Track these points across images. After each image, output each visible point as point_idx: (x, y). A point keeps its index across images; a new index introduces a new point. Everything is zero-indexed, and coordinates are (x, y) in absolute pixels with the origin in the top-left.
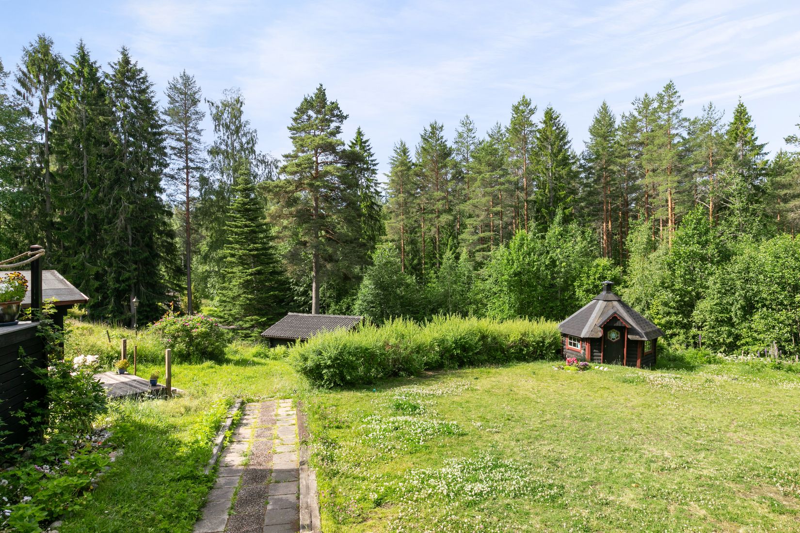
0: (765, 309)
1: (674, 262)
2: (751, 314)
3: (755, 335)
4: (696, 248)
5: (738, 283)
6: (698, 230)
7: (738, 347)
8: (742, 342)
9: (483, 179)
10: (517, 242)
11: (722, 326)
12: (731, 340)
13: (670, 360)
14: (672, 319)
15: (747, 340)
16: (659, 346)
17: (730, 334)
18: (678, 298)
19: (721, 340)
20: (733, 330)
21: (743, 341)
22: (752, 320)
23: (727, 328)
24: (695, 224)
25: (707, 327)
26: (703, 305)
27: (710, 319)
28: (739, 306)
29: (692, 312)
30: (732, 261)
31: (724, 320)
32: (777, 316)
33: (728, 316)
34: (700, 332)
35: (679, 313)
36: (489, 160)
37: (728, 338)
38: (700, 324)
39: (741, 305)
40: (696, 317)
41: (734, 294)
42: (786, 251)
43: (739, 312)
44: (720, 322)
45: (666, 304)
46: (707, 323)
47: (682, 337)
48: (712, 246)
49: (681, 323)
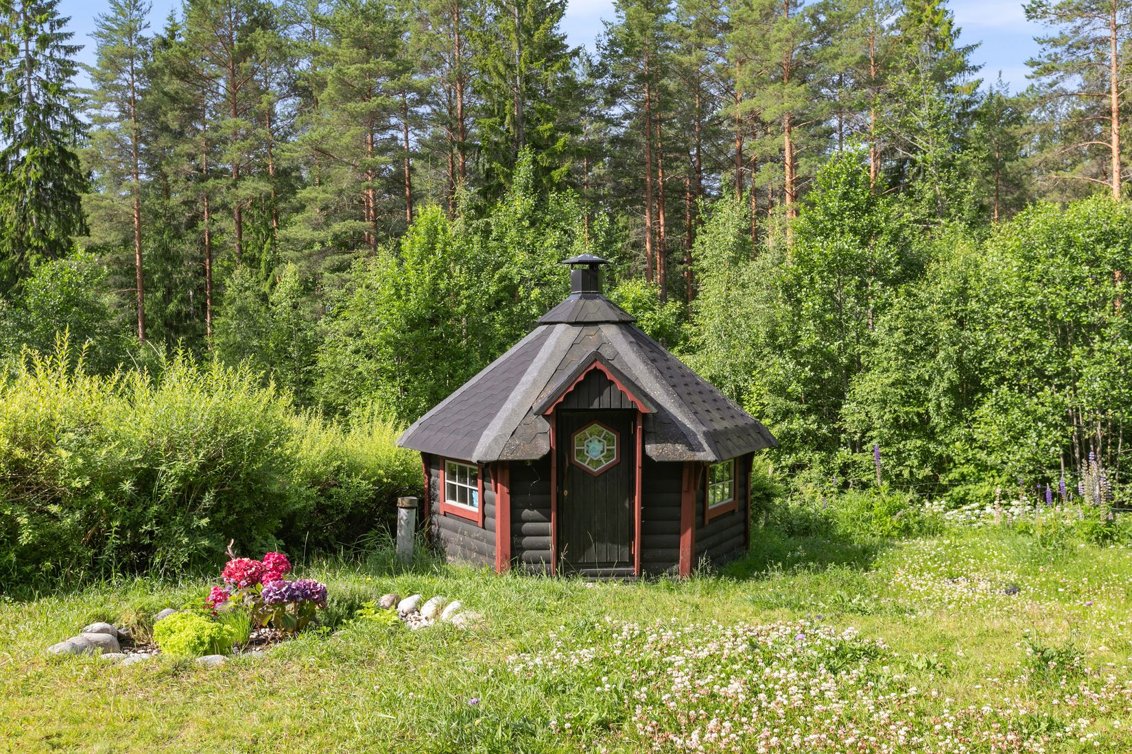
0: (1004, 388)
1: (799, 278)
2: (973, 405)
3: (982, 455)
4: (847, 243)
5: (944, 326)
6: (851, 200)
7: (943, 490)
8: (951, 476)
9: (341, 80)
10: (421, 239)
11: (906, 438)
12: (927, 471)
13: (791, 533)
14: (795, 426)
15: (965, 469)
16: (759, 488)
17: (925, 456)
18: (808, 372)
19: (906, 473)
20: (932, 446)
21: (955, 474)
22: (974, 420)
23: (919, 443)
24: (845, 183)
25: (874, 442)
26: (866, 386)
27: (881, 419)
28: (945, 385)
29: (839, 406)
30: (929, 274)
31: (911, 420)
32: (1031, 404)
33: (921, 410)
34: (858, 457)
35: (809, 411)
36: (359, 30)
37: (920, 467)
38: (857, 437)
39: (951, 381)
40: (849, 419)
41: (933, 356)
42: (1051, 240)
43: (945, 401)
44: (903, 428)
45: (779, 390)
46: (874, 433)
47: (816, 471)
48: (884, 239)
49: (816, 437)
